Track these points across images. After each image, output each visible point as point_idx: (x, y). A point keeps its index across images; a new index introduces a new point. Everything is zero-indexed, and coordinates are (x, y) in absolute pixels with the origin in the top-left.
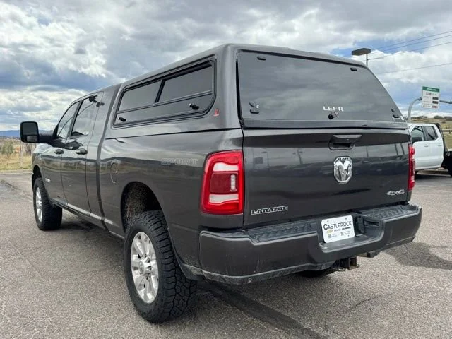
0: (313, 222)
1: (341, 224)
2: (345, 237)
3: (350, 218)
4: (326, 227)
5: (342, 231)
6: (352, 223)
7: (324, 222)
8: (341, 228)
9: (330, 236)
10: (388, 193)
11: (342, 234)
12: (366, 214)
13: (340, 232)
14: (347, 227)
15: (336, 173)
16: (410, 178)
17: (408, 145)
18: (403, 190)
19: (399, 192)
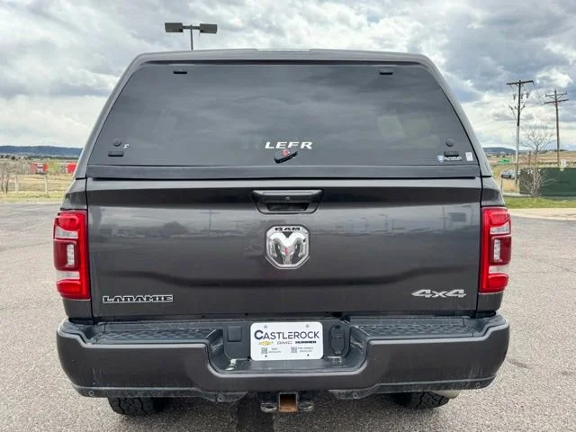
0: (231, 326)
1: (297, 335)
3: (317, 327)
4: (259, 335)
5: (294, 345)
6: (321, 335)
7: (255, 327)
8: (294, 340)
9: (264, 351)
10: (417, 294)
11: (294, 350)
12: (357, 323)
13: (289, 346)
14: (307, 339)
15: (270, 252)
16: (482, 270)
17: (481, 207)
18: (462, 291)
19: (451, 294)
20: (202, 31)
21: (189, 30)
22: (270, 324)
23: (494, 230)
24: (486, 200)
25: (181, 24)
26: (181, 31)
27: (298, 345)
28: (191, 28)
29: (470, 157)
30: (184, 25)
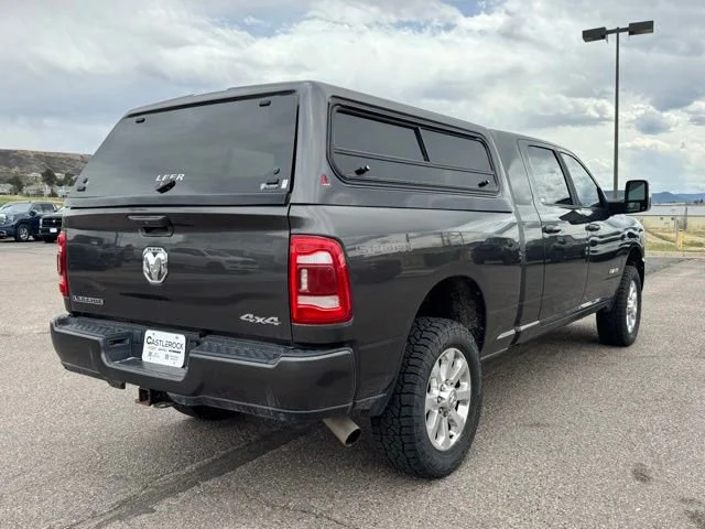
0: (137, 329)
1: (170, 344)
2: (169, 363)
3: (181, 339)
4: (149, 340)
5: (168, 353)
6: (184, 347)
7: (149, 333)
8: (168, 349)
9: (150, 354)
10: (243, 318)
11: (167, 356)
13: (165, 353)
14: (176, 349)
15: (145, 269)
16: (291, 301)
17: (290, 234)
18: (276, 319)
19: (268, 321)
20: (631, 33)
21: (615, 35)
22: (157, 332)
23: (301, 260)
24: (295, 227)
25: (604, 29)
26: (603, 37)
27: (170, 353)
28: (618, 31)
29: (285, 184)
30: (608, 29)
